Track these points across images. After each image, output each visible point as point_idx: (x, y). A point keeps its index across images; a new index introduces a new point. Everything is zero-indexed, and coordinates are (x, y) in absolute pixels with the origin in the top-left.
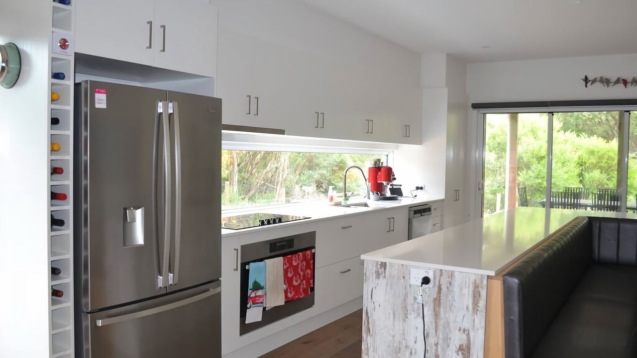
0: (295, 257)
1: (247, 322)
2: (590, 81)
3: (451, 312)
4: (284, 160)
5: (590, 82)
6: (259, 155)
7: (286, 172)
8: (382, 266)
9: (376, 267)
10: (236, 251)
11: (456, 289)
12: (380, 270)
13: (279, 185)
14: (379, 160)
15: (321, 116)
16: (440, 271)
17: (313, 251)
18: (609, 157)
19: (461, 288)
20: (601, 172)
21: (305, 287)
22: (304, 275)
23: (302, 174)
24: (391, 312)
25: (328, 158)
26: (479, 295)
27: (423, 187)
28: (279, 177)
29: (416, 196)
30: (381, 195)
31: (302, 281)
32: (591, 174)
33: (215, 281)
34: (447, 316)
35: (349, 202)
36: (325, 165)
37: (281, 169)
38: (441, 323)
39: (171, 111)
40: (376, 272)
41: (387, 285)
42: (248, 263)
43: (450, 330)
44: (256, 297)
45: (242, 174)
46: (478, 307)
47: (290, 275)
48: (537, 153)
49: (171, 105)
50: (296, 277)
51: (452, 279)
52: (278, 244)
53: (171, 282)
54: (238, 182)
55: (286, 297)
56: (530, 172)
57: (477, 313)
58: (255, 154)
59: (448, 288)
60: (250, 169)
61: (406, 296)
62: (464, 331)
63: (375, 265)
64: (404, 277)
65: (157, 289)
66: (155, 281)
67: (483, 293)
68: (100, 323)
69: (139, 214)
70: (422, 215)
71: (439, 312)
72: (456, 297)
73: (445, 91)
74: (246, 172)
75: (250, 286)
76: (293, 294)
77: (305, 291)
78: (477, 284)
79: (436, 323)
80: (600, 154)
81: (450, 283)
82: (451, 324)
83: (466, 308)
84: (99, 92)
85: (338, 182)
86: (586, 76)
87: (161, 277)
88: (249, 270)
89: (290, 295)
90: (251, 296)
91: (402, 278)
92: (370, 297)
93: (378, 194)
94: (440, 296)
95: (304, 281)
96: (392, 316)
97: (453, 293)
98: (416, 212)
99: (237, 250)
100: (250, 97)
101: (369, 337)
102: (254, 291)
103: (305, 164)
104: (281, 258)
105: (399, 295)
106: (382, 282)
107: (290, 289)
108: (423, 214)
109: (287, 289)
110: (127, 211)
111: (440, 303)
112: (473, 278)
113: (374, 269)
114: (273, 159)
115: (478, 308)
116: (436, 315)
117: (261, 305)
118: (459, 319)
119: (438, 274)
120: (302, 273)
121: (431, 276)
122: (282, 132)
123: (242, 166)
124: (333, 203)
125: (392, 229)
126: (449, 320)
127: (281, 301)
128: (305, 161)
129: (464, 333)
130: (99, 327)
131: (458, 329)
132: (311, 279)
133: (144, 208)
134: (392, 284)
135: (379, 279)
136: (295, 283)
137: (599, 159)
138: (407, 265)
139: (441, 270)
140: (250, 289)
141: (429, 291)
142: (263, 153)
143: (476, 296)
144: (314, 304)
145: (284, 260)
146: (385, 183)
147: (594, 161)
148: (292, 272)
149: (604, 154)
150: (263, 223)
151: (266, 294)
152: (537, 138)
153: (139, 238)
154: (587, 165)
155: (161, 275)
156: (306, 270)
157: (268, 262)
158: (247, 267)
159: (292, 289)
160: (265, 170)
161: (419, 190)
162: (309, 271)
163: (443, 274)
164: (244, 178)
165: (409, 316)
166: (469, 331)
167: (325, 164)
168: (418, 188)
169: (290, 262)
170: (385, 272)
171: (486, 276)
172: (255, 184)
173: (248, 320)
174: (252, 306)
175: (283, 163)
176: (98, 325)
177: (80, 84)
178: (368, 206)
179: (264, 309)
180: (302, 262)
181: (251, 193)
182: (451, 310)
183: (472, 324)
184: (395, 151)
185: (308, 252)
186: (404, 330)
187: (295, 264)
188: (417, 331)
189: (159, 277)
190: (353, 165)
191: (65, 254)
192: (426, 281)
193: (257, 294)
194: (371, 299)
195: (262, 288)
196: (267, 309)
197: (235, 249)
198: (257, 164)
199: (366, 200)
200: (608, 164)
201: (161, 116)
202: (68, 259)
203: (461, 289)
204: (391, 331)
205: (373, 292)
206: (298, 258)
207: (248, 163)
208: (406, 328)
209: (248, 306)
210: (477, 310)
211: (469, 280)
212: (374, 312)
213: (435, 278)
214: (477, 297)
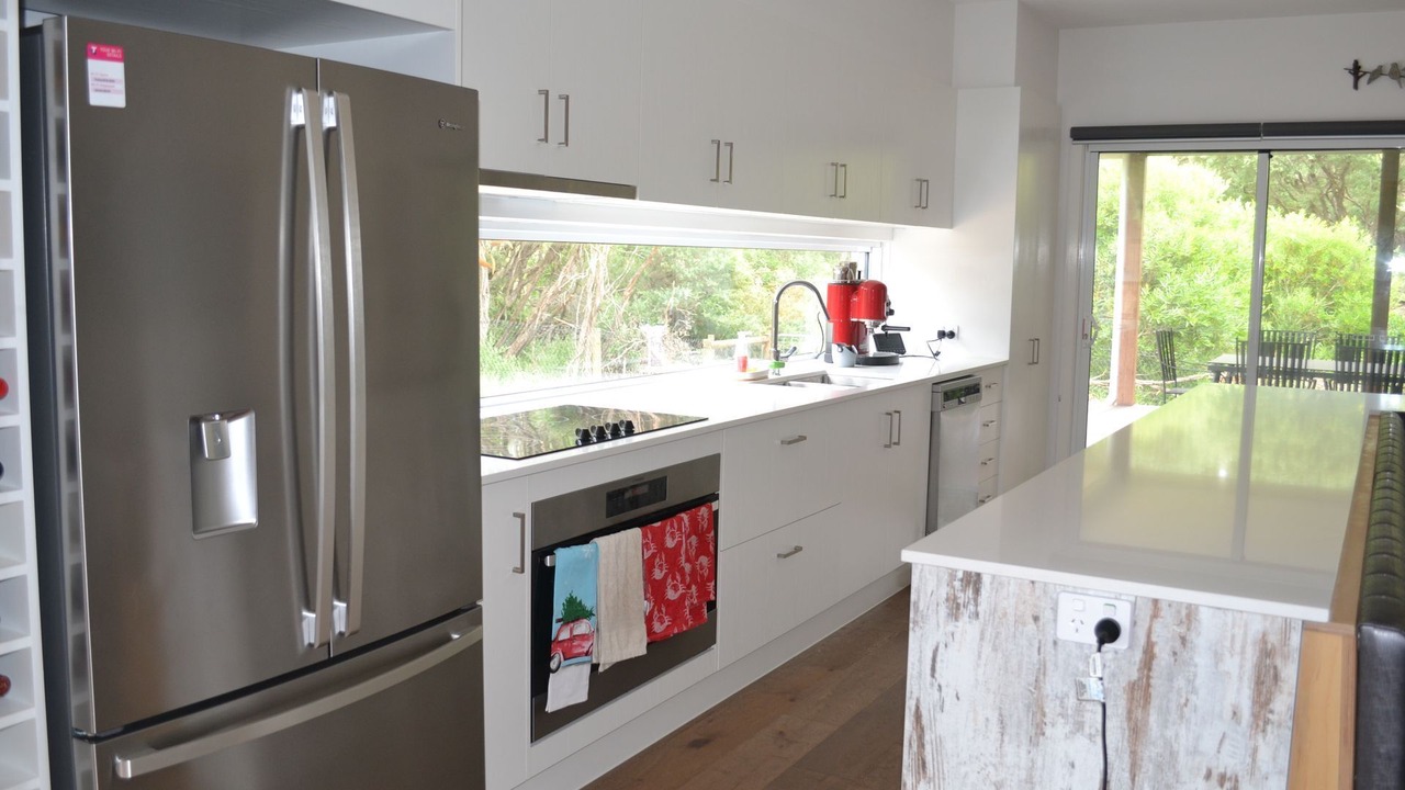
0: (672, 526)
1: (550, 708)
2: (1365, 73)
3: (1183, 726)
4: (598, 263)
5: (1367, 77)
6: (537, 252)
7: (602, 290)
8: (968, 583)
9: (950, 584)
10: (519, 520)
11: (1202, 659)
12: (961, 595)
13: (585, 323)
14: (853, 266)
15: (725, 151)
16: (1150, 604)
17: (715, 506)
18: (1332, 258)
19: (1216, 653)
20: (1314, 294)
21: (695, 602)
22: (694, 572)
23: (635, 297)
24: (994, 719)
25: (695, 260)
26: (1276, 677)
27: (956, 332)
28: (585, 303)
29: (937, 354)
30: (860, 352)
31: (689, 587)
32: (1289, 298)
33: (467, 610)
34: (1170, 733)
35: (785, 372)
36: (689, 276)
37: (590, 284)
38: (1150, 753)
39: (329, 121)
40: (947, 600)
41: (982, 639)
42: (550, 551)
43: (1177, 775)
44: (573, 638)
45: (499, 297)
46: (1271, 712)
47: (658, 575)
48: (1175, 249)
49: (329, 103)
50: (674, 578)
51: (1188, 629)
52: (628, 495)
53: (340, 626)
54: (490, 316)
55: (650, 632)
56: (1158, 293)
57: (1264, 731)
58: (528, 248)
59: (1175, 654)
60: (516, 284)
61: (1042, 670)
62: (1222, 779)
63: (946, 577)
64: (1036, 619)
65: (301, 650)
66: (292, 627)
67: (1289, 672)
68: (127, 769)
69: (239, 432)
70: (960, 402)
71: (1146, 723)
72: (1201, 680)
73: (1015, 95)
74: (508, 292)
75: (558, 610)
76: (666, 623)
77: (696, 612)
78: (1269, 646)
79: (1133, 753)
80: (1313, 252)
81: (1183, 640)
82: (1182, 758)
83: (1231, 714)
84: (100, 56)
85: (719, 314)
86: (1356, 62)
87: (313, 615)
88: (552, 569)
89: (658, 628)
90: (560, 638)
91: (1031, 620)
92: (928, 671)
93: (851, 349)
94: (1149, 677)
95: (694, 588)
96: (995, 727)
97: (1192, 669)
98: (948, 396)
99: (522, 517)
100: (546, 93)
101: (922, 784)
102: (567, 623)
103: (643, 274)
104: (636, 532)
105: (1020, 668)
106: (967, 628)
107: (660, 611)
108: (962, 399)
109: (651, 612)
110: (203, 425)
111: (1147, 698)
112: (1257, 627)
113: (944, 591)
114: (569, 263)
115: (1270, 716)
116: (1136, 731)
117: (587, 658)
118: (1208, 744)
119: (1145, 613)
120: (688, 567)
121: (1123, 618)
122: (627, 192)
123: (499, 279)
124: (747, 375)
125: (895, 440)
126: (1175, 746)
127: (637, 647)
128: (643, 266)
129: (1222, 785)
130: (125, 782)
131: (1204, 772)
132: (706, 581)
133: (253, 415)
134: (997, 635)
135: (957, 619)
136: (671, 595)
137: (1309, 263)
138: (1045, 584)
139: (1156, 602)
140: (558, 621)
141: (1115, 659)
142: (546, 247)
143: (1265, 681)
144: (715, 643)
145: (645, 536)
146: (868, 323)
147: (1299, 268)
148: (665, 566)
149: (1320, 253)
150: (585, 439)
151: (598, 630)
152: (1175, 215)
153: (242, 505)
154: (1281, 278)
155: (310, 608)
156: (697, 558)
157: (602, 542)
158: (548, 561)
159: (664, 609)
160: (553, 289)
161: (946, 340)
162: (704, 560)
163: (1162, 614)
164: (502, 306)
165: (1048, 730)
166: (1237, 781)
167: (689, 273)
168: (942, 335)
169: (659, 539)
170: (976, 600)
171: (1300, 623)
172: (528, 319)
173: (552, 705)
174: (564, 663)
175: (594, 270)
176: (121, 775)
177: (38, 30)
178: (829, 382)
179: (595, 667)
180: (688, 537)
181: (521, 339)
182: (1182, 717)
183: (1249, 760)
184: (887, 243)
185: (703, 511)
186: (1032, 768)
187: (670, 543)
188: (1071, 775)
189: (305, 613)
190: (795, 280)
191: (13, 564)
192: (1108, 631)
193: (575, 633)
194: (933, 676)
195: (588, 614)
196: (601, 669)
197: (516, 515)
198: (533, 272)
199: (820, 366)
200: (1329, 274)
201: (301, 133)
202: (22, 579)
203: (1218, 657)
204: (991, 769)
205: (938, 659)
206: (680, 529)
207: (511, 270)
208: (1039, 763)
209: (553, 665)
210: (1267, 722)
211: (1245, 634)
212: (938, 716)
213: (1134, 624)
214: (1269, 681)
